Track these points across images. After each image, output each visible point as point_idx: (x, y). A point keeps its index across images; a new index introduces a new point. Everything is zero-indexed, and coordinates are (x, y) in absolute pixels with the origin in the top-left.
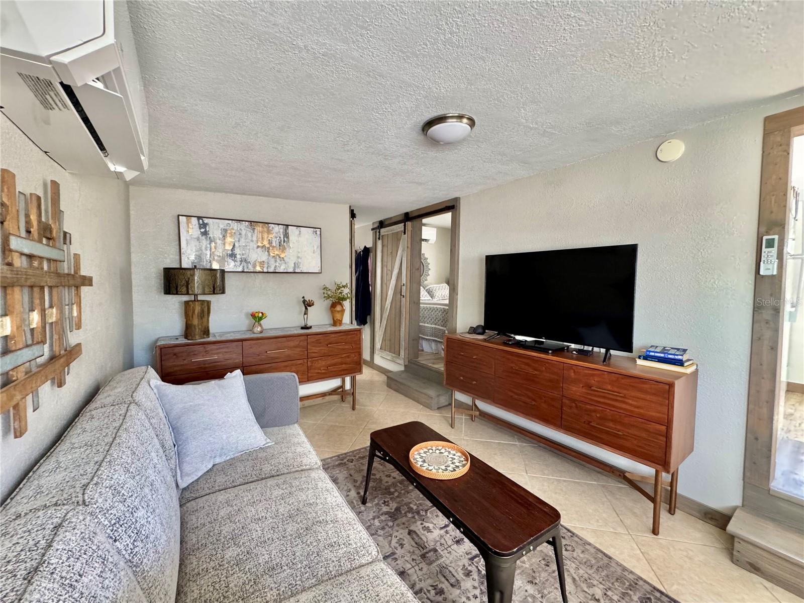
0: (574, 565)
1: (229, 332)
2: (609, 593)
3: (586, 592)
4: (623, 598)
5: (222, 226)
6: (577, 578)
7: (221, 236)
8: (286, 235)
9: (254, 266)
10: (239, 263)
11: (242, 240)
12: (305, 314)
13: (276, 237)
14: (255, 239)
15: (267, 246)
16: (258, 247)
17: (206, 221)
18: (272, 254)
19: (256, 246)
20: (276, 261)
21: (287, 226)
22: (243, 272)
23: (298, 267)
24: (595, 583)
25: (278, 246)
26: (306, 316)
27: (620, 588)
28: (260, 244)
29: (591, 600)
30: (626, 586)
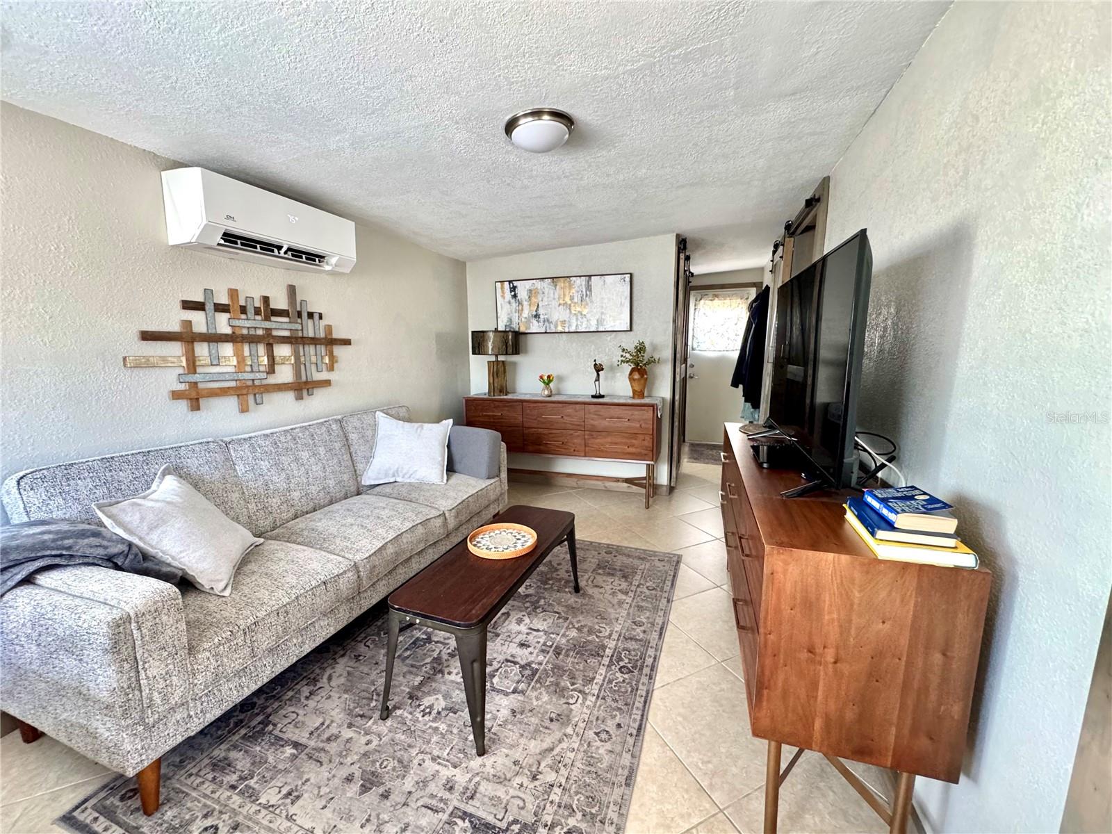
1: (526, 394)
5: (528, 287)
7: (527, 297)
8: (589, 288)
9: (556, 326)
10: (542, 323)
11: (545, 299)
12: (596, 380)
13: (578, 292)
14: (557, 296)
15: (569, 302)
16: (560, 305)
17: (515, 283)
18: (573, 312)
19: (557, 304)
20: (577, 319)
21: (590, 276)
22: (546, 333)
23: (602, 325)
24: (564, 772)
25: (580, 302)
26: (597, 383)
28: (562, 302)
29: (531, 772)
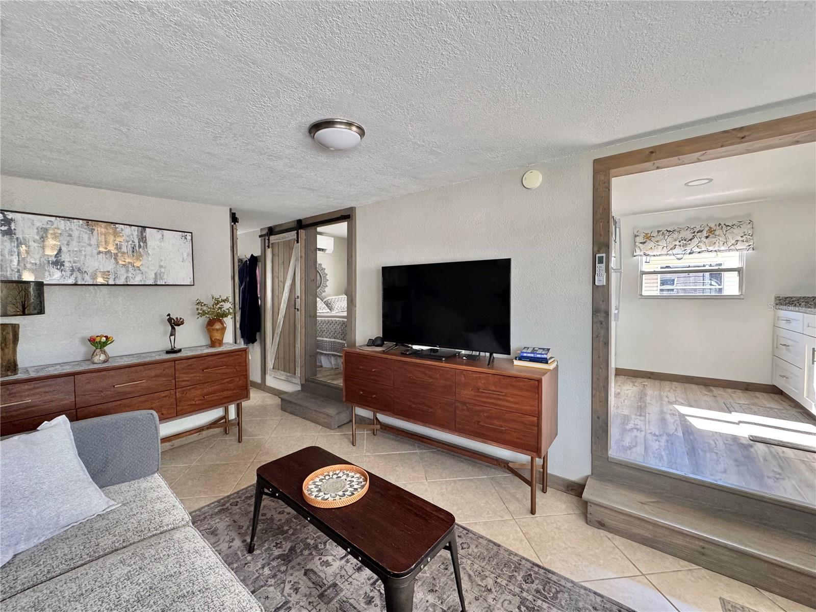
0: (469, 562)
1: (52, 365)
2: (499, 580)
3: (480, 585)
4: (510, 582)
5: (38, 224)
6: (472, 574)
7: (37, 238)
8: (143, 239)
9: (94, 276)
10: (69, 273)
11: (74, 243)
12: (171, 335)
13: (128, 242)
14: (94, 241)
15: (114, 251)
16: (99, 253)
17: (10, 216)
18: (121, 262)
19: (95, 252)
20: (127, 271)
21: (144, 228)
22: (76, 285)
23: (161, 278)
24: (487, 573)
25: (130, 252)
26: (172, 338)
27: (508, 573)
28: (101, 249)
29: (485, 591)
30: (513, 569)
